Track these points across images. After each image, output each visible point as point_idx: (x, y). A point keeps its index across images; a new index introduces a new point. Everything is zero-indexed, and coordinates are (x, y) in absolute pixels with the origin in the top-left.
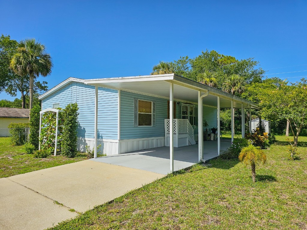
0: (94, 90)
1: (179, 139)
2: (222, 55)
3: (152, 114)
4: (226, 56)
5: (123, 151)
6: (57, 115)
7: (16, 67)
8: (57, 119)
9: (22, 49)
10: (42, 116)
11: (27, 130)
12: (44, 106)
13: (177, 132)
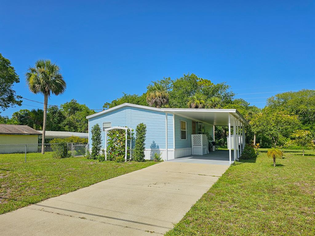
0: (165, 116)
1: (203, 149)
2: (201, 79)
3: (186, 130)
4: (204, 80)
5: (176, 157)
6: (126, 132)
7: (34, 86)
8: (126, 134)
9: (43, 70)
10: (108, 133)
11: (69, 145)
12: (91, 125)
13: (202, 144)
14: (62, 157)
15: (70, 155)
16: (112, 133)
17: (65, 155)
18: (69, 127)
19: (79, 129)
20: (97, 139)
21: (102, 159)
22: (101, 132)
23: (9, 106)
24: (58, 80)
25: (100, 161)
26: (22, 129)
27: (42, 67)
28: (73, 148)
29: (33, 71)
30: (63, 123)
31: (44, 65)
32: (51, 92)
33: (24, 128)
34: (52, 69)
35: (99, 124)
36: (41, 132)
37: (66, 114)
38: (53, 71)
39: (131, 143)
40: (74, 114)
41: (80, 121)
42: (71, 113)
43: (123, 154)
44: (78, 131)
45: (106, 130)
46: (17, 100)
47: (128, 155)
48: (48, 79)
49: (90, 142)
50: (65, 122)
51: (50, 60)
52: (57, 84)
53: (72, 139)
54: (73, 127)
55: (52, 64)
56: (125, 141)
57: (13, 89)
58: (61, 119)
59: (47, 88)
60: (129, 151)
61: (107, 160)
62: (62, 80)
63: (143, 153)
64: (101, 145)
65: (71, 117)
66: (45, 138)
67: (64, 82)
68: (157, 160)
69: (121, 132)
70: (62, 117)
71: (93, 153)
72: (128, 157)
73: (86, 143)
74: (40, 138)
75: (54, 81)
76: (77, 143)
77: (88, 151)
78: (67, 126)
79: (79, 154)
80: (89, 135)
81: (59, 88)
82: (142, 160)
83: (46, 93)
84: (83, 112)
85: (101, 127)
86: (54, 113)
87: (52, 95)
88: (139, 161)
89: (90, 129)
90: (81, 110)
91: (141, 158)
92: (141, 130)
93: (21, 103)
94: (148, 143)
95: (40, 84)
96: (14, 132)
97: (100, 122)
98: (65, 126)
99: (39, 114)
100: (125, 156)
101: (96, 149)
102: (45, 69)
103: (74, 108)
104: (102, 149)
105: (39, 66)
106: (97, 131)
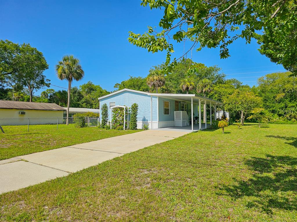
1: (182, 122)
2: (196, 63)
3: (169, 108)
4: (198, 64)
5: (160, 127)
6: (125, 109)
7: (61, 75)
8: (125, 111)
9: (68, 63)
10: (112, 110)
11: (86, 118)
12: (101, 104)
13: (181, 118)
14: (82, 127)
15: (87, 126)
16: (115, 110)
17: (83, 125)
18: (86, 104)
19: (94, 106)
20: (105, 114)
21: (108, 128)
22: (108, 109)
23: (40, 88)
24: (79, 70)
25: (107, 129)
26: (52, 106)
27: (67, 60)
28: (89, 121)
29: (61, 63)
30: (82, 101)
31: (68, 59)
32: (73, 78)
33: (53, 105)
34: (74, 62)
35: (106, 103)
36: (66, 108)
37: (84, 94)
38: (75, 63)
39: (128, 117)
40: (90, 93)
41: (95, 99)
42: (88, 93)
43: (123, 125)
44: (93, 108)
45: (111, 108)
46: (46, 82)
47: (126, 125)
48: (71, 69)
49: (101, 116)
50: (83, 100)
51: (73, 55)
52: (77, 73)
53: (88, 114)
54: (90, 105)
55: (75, 58)
56: (124, 115)
57: (44, 75)
58: (80, 97)
59: (71, 76)
60: (127, 122)
61: (112, 129)
62: (81, 70)
63: (136, 124)
64: (108, 118)
65: (87, 96)
66: (69, 113)
67: (82, 71)
68: (146, 128)
69: (121, 109)
70: (80, 96)
71: (102, 124)
72: (126, 127)
73: (98, 117)
74: (64, 113)
75: (76, 71)
76: (92, 117)
77: (99, 123)
78: (85, 104)
79: (93, 125)
80: (100, 111)
81: (79, 76)
82: (135, 129)
83: (70, 80)
84: (98, 92)
85: (108, 105)
86: (75, 92)
87: (74, 81)
88: (133, 130)
89: (101, 107)
90: (96, 90)
91: (135, 128)
92: (135, 108)
93: (50, 85)
94: (140, 117)
95: (65, 73)
96: (46, 108)
97: (107, 102)
98: (83, 104)
99: (63, 94)
100: (124, 126)
101: (105, 121)
102: (69, 62)
103: (91, 89)
104: (108, 121)
105: (65, 60)
106: (105, 108)
